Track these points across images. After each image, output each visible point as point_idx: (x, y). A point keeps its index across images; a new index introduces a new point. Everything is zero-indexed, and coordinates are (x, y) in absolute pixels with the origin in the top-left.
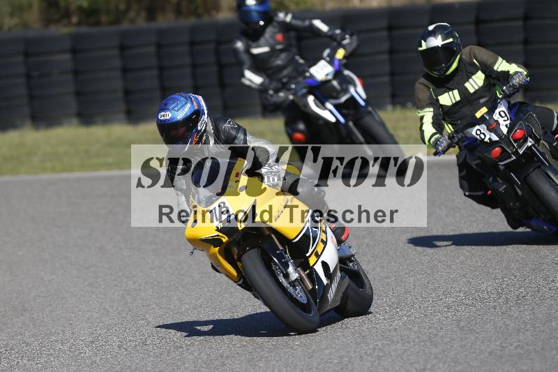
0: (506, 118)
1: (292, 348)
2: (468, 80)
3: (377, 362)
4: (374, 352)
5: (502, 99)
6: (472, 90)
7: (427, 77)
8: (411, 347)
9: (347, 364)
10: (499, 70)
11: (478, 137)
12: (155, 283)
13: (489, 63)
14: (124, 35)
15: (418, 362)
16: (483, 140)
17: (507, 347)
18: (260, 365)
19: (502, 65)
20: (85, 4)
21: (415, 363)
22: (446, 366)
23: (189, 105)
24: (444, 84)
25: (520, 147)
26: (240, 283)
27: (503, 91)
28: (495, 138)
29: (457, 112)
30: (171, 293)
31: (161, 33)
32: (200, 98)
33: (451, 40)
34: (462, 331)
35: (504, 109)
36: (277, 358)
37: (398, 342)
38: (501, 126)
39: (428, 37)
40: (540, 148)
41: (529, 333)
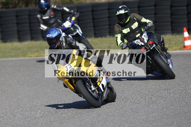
0: (146, 37)
1: (75, 118)
2: (132, 25)
3: (104, 123)
4: (103, 120)
5: (145, 31)
6: (134, 28)
7: (119, 24)
8: (116, 118)
9: (94, 124)
10: (143, 22)
11: (137, 44)
12: (28, 96)
13: (140, 19)
14: (17, 11)
15: (118, 123)
16: (139, 44)
17: (149, 118)
18: (64, 124)
19: (144, 20)
20: (4, 1)
21: (117, 123)
22: (128, 124)
23: (57, 32)
24: (124, 26)
25: (151, 47)
26: (74, 91)
27: (145, 28)
28: (143, 44)
29: (129, 35)
30: (34, 100)
31: (30, 11)
32: (60, 30)
33: (127, 11)
34: (133, 113)
35: (146, 34)
36: (70, 122)
37: (111, 116)
38: (145, 40)
39: (119, 10)
40: (157, 48)
41: (156, 113)
